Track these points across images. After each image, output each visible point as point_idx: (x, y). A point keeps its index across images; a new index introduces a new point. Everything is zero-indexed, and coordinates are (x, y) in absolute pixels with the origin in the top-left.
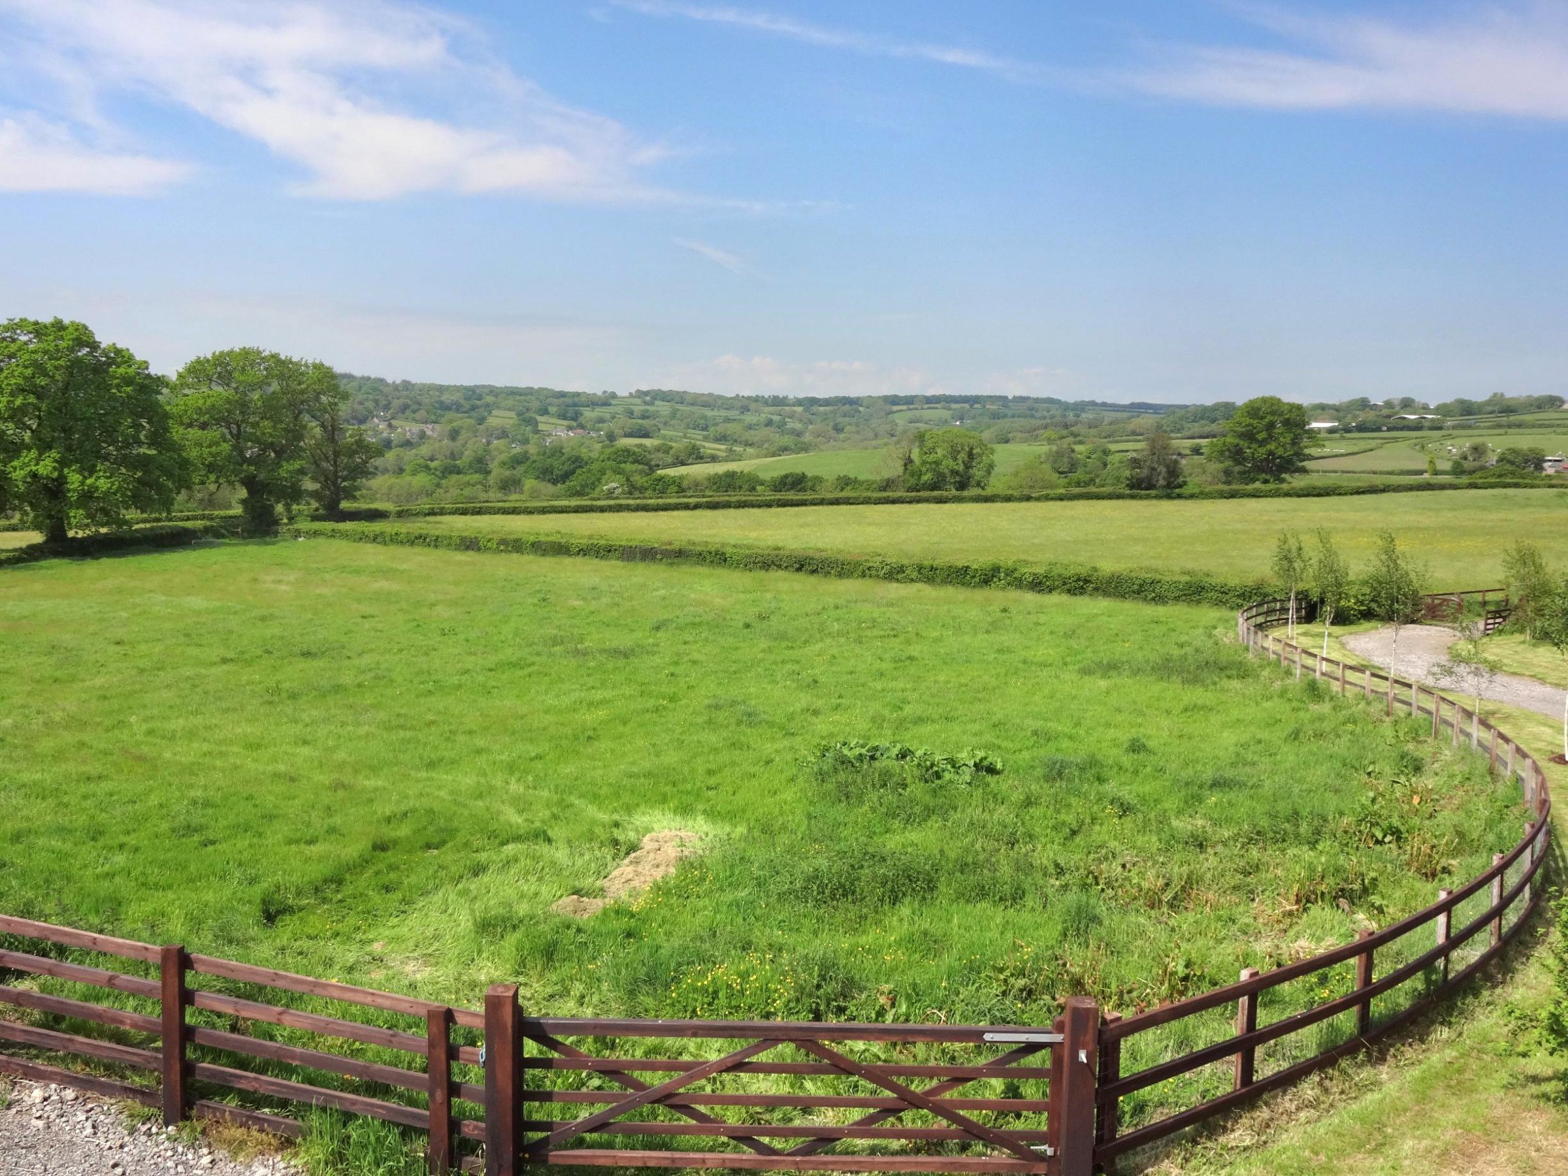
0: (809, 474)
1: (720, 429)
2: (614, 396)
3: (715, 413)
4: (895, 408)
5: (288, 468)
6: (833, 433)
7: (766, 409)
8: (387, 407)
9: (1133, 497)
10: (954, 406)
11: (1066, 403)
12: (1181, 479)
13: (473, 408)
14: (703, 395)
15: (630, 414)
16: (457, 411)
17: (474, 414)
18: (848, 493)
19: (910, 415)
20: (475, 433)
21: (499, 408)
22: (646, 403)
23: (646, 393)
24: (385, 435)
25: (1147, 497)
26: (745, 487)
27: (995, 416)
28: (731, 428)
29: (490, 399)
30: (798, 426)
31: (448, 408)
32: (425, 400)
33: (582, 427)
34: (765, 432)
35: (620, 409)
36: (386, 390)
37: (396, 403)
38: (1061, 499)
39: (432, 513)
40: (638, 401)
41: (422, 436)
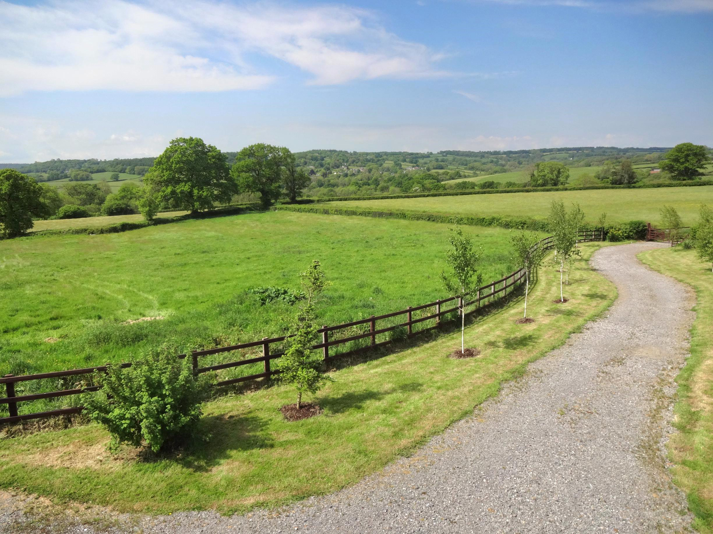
0: (495, 182)
1: (471, 165)
2: (431, 153)
3: (471, 158)
4: (545, 154)
5: (275, 185)
6: (518, 165)
7: (491, 156)
8: (347, 162)
9: (613, 188)
10: (570, 152)
11: (620, 149)
12: (635, 180)
13: (378, 161)
14: (466, 152)
15: (437, 160)
16: (373, 162)
17: (378, 163)
18: (510, 189)
19: (551, 156)
20: (378, 170)
21: (388, 160)
22: (444, 156)
23: (444, 152)
24: (346, 172)
25: (619, 188)
26: (470, 187)
27: (588, 155)
28: (476, 164)
29: (385, 157)
30: (503, 162)
31: (369, 161)
32: (361, 158)
33: (418, 166)
34: (490, 165)
35: (433, 159)
36: (347, 155)
37: (351, 160)
38: (581, 190)
39: (329, 200)
40: (441, 155)
41: (359, 171)
